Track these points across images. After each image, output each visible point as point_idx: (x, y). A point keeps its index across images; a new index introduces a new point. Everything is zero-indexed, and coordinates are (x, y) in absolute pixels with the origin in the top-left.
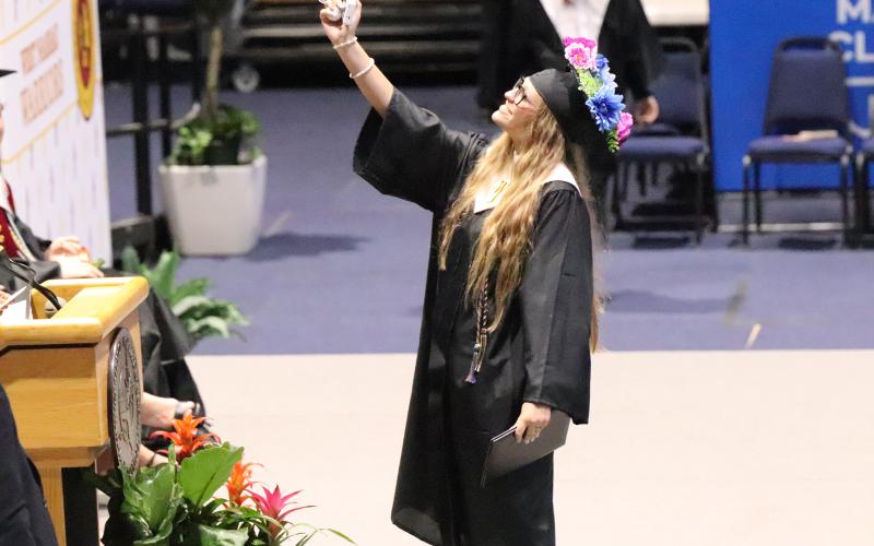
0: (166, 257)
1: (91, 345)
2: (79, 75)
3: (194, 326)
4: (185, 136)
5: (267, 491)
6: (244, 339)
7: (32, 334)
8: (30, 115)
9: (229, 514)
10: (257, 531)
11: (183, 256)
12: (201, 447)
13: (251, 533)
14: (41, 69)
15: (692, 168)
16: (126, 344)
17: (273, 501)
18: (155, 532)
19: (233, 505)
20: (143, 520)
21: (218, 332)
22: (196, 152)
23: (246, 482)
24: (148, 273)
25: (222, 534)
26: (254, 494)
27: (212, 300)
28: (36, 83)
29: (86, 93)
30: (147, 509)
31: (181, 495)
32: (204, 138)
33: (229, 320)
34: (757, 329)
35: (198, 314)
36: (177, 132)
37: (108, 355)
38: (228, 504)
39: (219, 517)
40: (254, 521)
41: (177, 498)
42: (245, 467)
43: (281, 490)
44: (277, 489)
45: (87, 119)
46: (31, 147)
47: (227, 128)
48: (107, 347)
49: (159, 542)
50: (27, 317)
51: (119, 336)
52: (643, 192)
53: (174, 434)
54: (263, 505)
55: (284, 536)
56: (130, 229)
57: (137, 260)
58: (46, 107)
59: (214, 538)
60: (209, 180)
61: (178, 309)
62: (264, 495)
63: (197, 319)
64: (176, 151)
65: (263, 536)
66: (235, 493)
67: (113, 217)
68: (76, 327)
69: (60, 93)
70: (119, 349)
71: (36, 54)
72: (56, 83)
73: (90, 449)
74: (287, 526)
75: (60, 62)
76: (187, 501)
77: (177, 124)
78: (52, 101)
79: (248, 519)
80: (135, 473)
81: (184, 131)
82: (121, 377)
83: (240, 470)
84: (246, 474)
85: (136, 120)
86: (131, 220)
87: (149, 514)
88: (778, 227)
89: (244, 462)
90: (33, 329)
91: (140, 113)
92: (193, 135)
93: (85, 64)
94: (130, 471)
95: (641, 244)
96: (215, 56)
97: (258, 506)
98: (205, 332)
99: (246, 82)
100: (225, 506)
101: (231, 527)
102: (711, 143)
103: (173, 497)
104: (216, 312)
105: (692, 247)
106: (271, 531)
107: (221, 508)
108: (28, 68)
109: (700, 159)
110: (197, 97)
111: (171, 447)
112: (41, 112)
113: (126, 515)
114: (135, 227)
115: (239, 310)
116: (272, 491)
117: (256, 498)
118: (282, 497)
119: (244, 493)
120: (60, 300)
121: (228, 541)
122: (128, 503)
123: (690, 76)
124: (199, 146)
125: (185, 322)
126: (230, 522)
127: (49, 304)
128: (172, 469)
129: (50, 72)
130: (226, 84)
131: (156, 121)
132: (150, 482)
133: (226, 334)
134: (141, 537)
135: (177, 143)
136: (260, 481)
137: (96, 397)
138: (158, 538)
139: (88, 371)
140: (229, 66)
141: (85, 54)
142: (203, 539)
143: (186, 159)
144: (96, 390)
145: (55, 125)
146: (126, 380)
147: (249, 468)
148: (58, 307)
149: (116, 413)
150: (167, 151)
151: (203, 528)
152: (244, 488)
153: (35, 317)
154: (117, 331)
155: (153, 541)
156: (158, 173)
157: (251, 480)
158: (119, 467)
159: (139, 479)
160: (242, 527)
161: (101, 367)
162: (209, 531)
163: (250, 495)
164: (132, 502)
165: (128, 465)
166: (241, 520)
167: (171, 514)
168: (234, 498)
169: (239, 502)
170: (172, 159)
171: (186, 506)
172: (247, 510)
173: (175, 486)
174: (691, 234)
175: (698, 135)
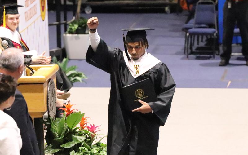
0: (65, 60)
1: (42, 84)
2: (41, 8)
3: (72, 79)
4: (71, 26)
5: (91, 125)
6: (86, 83)
7: (26, 80)
8: (27, 19)
9: (80, 131)
10: (88, 136)
11: (70, 59)
12: (73, 113)
13: (86, 137)
14: (31, 6)
15: (213, 37)
16: (52, 83)
17: (92, 128)
18: (60, 136)
19: (81, 129)
20: (56, 133)
21: (79, 81)
22: (73, 30)
23: (85, 123)
24: (59, 64)
25: (78, 137)
26: (87, 126)
27: (77, 72)
28: (29, 10)
29: (43, 13)
30: (57, 130)
31: (67, 126)
32: (76, 26)
33: (82, 77)
34: (230, 82)
35: (73, 76)
36: (68, 24)
37: (47, 87)
38: (80, 129)
39: (77, 132)
40: (87, 134)
41: (66, 127)
42: (85, 119)
43: (95, 125)
44: (94, 124)
45: (43, 21)
46: (27, 28)
47: (83, 24)
48: (47, 84)
49: (61, 139)
50: (25, 75)
51: (50, 81)
52: (198, 44)
53: (65, 109)
54: (90, 129)
55: (96, 138)
56: (55, 52)
57: (56, 60)
58: (32, 17)
59: (76, 138)
60: (77, 38)
61: (68, 74)
62: (90, 127)
63: (73, 77)
64: (68, 30)
65: (90, 138)
66: (82, 126)
67: (50, 49)
68: (38, 78)
69: (36, 13)
70: (50, 85)
71: (29, 2)
72: (35, 10)
73: (42, 113)
74: (96, 135)
75: (36, 4)
76: (69, 128)
77: (68, 22)
78: (33, 15)
79: (86, 133)
80: (54, 119)
81: (70, 24)
82: (51, 92)
83: (83, 119)
84: (85, 120)
85: (57, 21)
86: (55, 49)
87: (58, 131)
88: (237, 54)
89: (85, 117)
90: (26, 79)
91: (58, 19)
92: (73, 25)
93: (43, 5)
94: (53, 119)
95: (198, 58)
96: (79, 3)
97: (88, 130)
98: (75, 81)
99: (88, 11)
100: (79, 129)
101: (81, 135)
102: (218, 30)
103: (65, 127)
104: (78, 75)
105: (212, 59)
106: (92, 136)
107: (78, 130)
108: (27, 6)
109: (215, 34)
110: (74, 15)
111: (64, 113)
112: (30, 18)
113: (52, 131)
114: (56, 51)
115: (84, 75)
116: (92, 126)
117: (88, 127)
118: (95, 127)
119: (85, 126)
120: (34, 71)
121: (80, 139)
122: (52, 128)
123: (213, 11)
124: (74, 29)
125: (69, 78)
126: (80, 134)
127: (31, 72)
128: (65, 119)
129: (33, 7)
130: (83, 12)
131: (63, 21)
132: (58, 122)
133: (81, 81)
134: (56, 137)
135: (69, 28)
136: (89, 123)
137: (44, 98)
138: (60, 138)
139: (42, 91)
140: (83, 6)
141: (43, 2)
142: (73, 138)
143: (71, 32)
144: (44, 96)
145: (34, 22)
146: (52, 93)
147: (86, 119)
148: (34, 73)
149: (49, 103)
150: (66, 30)
151: (73, 135)
152: (85, 124)
153: (27, 75)
154: (50, 80)
155: (59, 139)
156: (63, 36)
157: (87, 122)
158: (50, 118)
159: (55, 121)
160: (84, 135)
161: (45, 90)
162: (75, 136)
163: (86, 126)
164: (53, 128)
165: (52, 117)
166: (84, 133)
167: (64, 131)
168: (82, 127)
169: (83, 128)
170: (67, 32)
171: (68, 129)
172: (85, 131)
173: (65, 123)
174: (212, 56)
175: (215, 28)
